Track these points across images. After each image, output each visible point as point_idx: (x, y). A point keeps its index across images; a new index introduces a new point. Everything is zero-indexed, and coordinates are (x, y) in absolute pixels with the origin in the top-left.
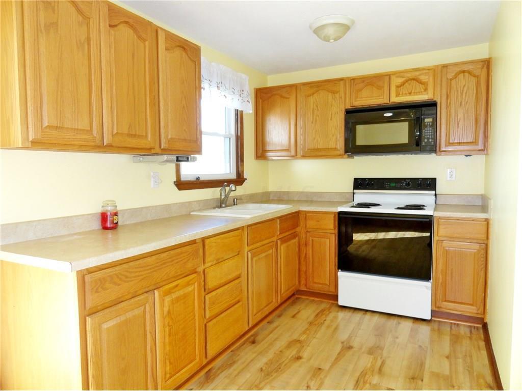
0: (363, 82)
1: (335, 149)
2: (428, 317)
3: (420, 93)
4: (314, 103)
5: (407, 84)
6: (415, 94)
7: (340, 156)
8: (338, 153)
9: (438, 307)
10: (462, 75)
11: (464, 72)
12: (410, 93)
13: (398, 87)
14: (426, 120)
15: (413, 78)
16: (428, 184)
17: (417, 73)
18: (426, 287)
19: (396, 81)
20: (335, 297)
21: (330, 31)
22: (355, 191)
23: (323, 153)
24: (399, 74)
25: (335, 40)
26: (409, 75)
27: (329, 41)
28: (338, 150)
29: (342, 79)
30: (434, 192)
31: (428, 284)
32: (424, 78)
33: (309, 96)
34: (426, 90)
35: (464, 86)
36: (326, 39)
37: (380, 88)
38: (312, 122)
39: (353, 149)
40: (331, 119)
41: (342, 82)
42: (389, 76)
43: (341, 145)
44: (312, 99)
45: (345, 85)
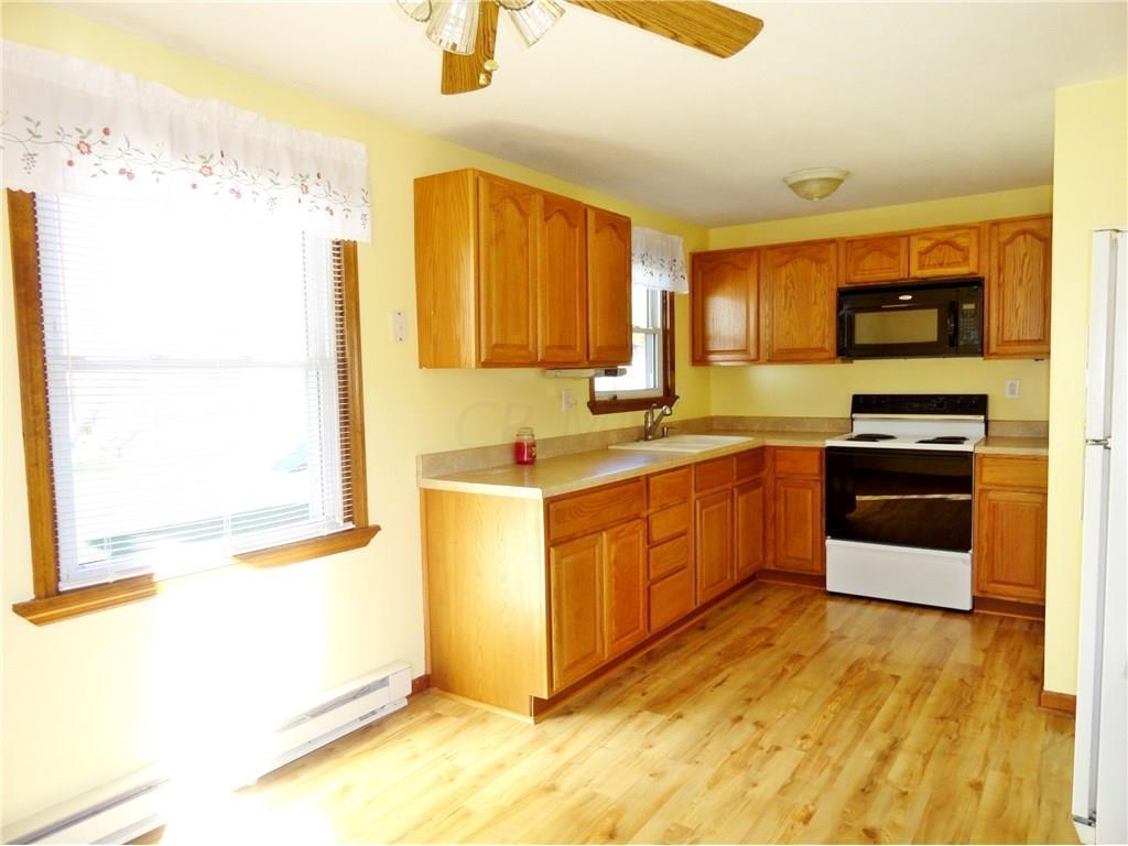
0: (866, 245)
1: (822, 350)
2: (967, 606)
3: (958, 264)
4: (787, 277)
5: (935, 250)
6: (949, 265)
7: (830, 360)
8: (826, 355)
9: (983, 592)
10: (1022, 237)
11: (1024, 232)
12: (941, 265)
13: (922, 254)
14: (966, 307)
15: (944, 239)
16: (974, 405)
17: (952, 234)
18: (964, 561)
19: (918, 245)
20: (822, 580)
21: (814, 188)
22: (854, 416)
23: (801, 356)
24: (923, 233)
25: (821, 198)
26: (939, 236)
27: (811, 199)
28: (825, 351)
29: (832, 241)
30: (982, 417)
31: (967, 556)
32: (962, 241)
33: (779, 266)
34: (966, 259)
35: (1025, 255)
36: (809, 197)
37: (893, 255)
38: (785, 308)
39: (848, 349)
40: (815, 302)
41: (832, 246)
42: (907, 236)
43: (830, 343)
44: (784, 272)
45: (838, 247)
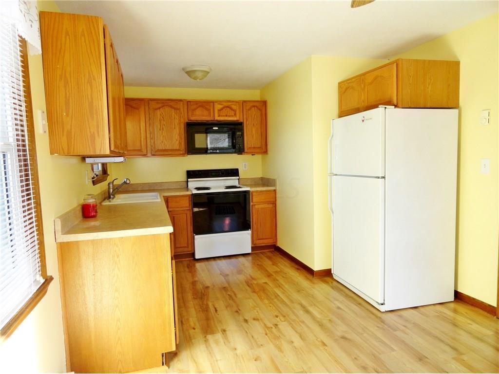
0: (197, 104)
1: (179, 150)
2: (250, 251)
3: (232, 116)
4: (160, 115)
5: (224, 110)
6: (229, 116)
7: (183, 155)
8: (181, 153)
9: (255, 244)
10: (253, 108)
11: (254, 106)
12: (226, 116)
13: (219, 110)
14: (238, 133)
15: (228, 105)
16: (234, 173)
17: (230, 104)
18: (248, 233)
19: (218, 107)
20: (193, 254)
21: (200, 75)
22: (189, 180)
23: (170, 153)
24: (220, 102)
25: (200, 79)
26: (225, 104)
27: (196, 79)
28: (181, 151)
29: (181, 100)
30: (238, 177)
32: (234, 107)
33: (156, 109)
34: (235, 114)
35: (255, 115)
37: (208, 110)
38: (160, 130)
39: (192, 149)
40: (175, 128)
41: (181, 103)
42: (213, 102)
43: (183, 146)
44: (158, 112)
45: (183, 104)
